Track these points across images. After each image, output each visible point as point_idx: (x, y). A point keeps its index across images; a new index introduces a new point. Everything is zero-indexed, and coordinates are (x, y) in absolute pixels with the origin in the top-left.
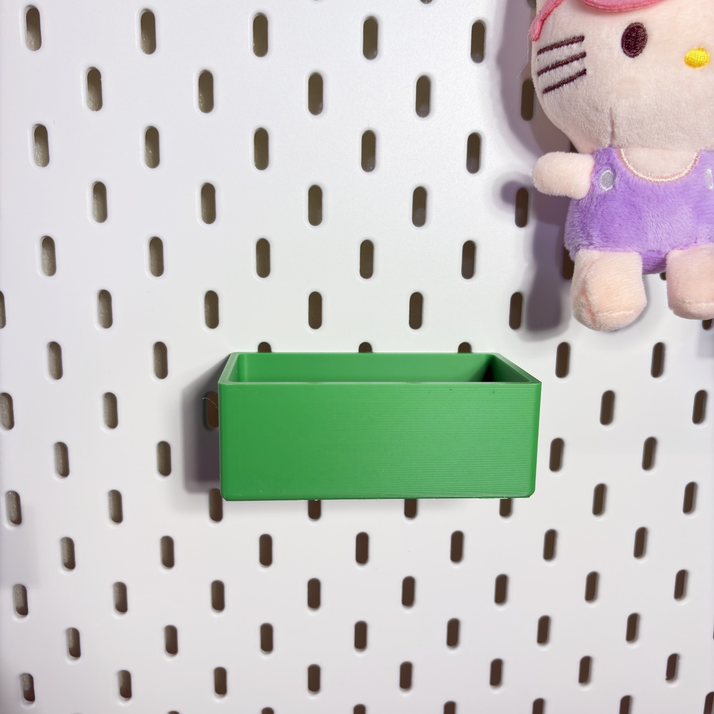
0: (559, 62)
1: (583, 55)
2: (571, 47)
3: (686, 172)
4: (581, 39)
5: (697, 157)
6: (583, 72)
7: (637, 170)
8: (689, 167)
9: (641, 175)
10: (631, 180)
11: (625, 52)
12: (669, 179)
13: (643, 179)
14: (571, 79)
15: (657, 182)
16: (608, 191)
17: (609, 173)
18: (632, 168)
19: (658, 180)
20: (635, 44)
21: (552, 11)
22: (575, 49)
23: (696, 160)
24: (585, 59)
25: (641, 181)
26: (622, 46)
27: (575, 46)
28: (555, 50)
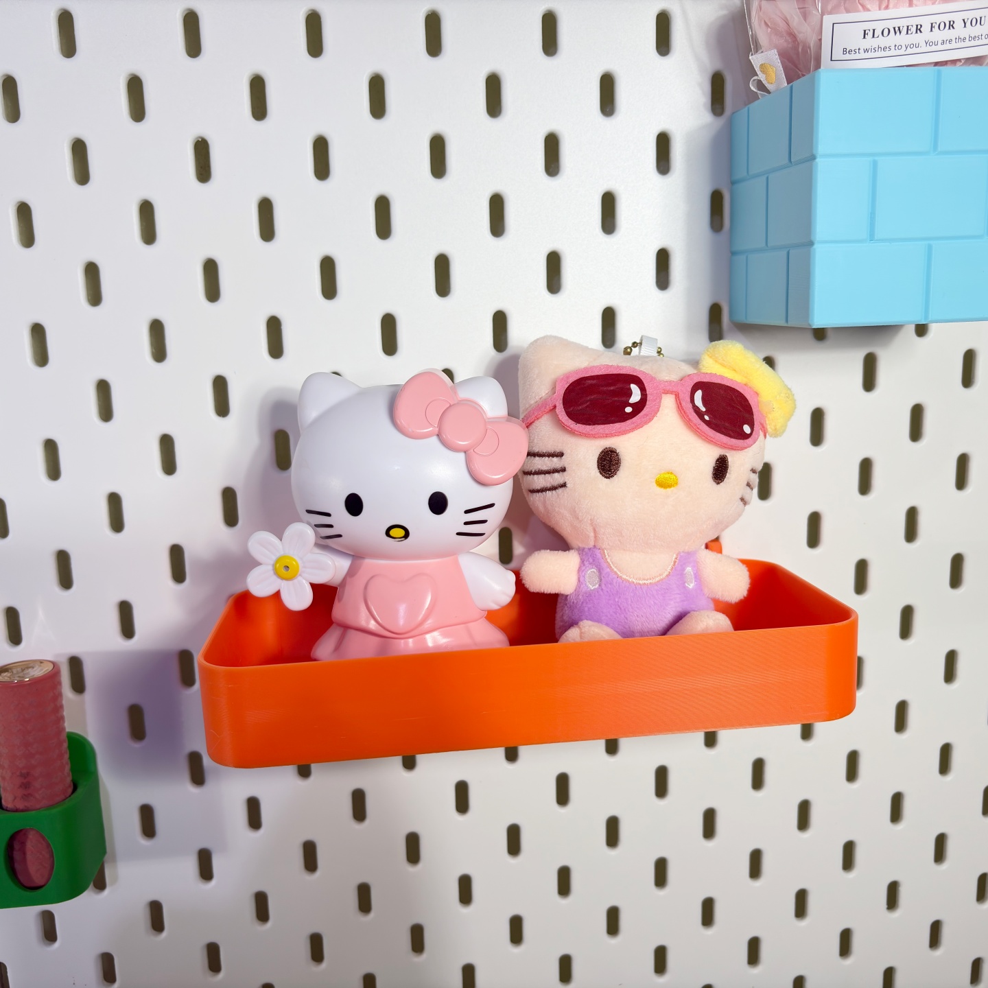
0: (542, 471)
1: (563, 470)
2: (551, 460)
3: (666, 573)
4: (560, 455)
5: (676, 558)
6: (564, 485)
7: (620, 571)
8: (669, 570)
9: (624, 577)
10: (615, 581)
11: (601, 473)
12: (651, 581)
13: (625, 579)
14: (554, 488)
15: (639, 584)
16: (594, 589)
17: (594, 572)
18: (615, 570)
19: (641, 582)
20: (610, 467)
21: (533, 422)
22: (555, 463)
23: (675, 562)
24: (565, 473)
25: (624, 582)
26: (599, 468)
27: (555, 459)
28: (537, 458)
